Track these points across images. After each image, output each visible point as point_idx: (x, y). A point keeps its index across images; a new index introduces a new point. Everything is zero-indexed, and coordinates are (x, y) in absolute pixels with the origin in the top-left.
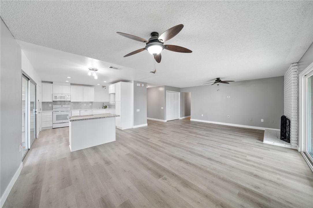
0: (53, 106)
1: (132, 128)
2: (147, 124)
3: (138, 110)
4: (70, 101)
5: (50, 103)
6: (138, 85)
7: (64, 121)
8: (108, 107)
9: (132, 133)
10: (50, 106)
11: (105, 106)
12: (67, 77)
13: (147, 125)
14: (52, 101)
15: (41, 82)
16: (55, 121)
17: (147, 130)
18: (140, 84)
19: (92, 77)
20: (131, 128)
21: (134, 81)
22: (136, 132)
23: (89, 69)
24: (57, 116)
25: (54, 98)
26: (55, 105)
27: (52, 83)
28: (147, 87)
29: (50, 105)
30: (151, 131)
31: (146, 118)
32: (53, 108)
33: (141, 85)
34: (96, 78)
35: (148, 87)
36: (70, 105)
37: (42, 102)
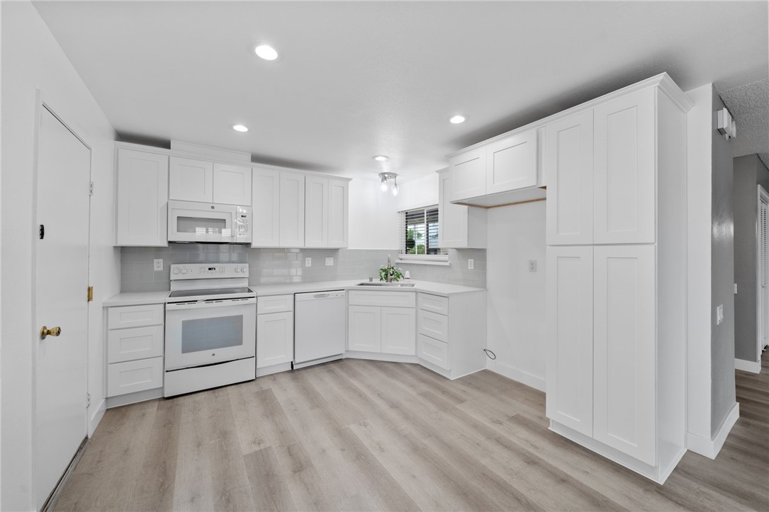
0: (173, 266)
4: (248, 245)
5: (158, 250)
7: (222, 353)
10: (156, 269)
14: (166, 244)
15: (112, 136)
16: (177, 357)
24: (186, 325)
25: (173, 224)
26: (181, 266)
27: (166, 144)
29: (158, 265)
32: (173, 277)
36: (247, 265)
37: (115, 247)
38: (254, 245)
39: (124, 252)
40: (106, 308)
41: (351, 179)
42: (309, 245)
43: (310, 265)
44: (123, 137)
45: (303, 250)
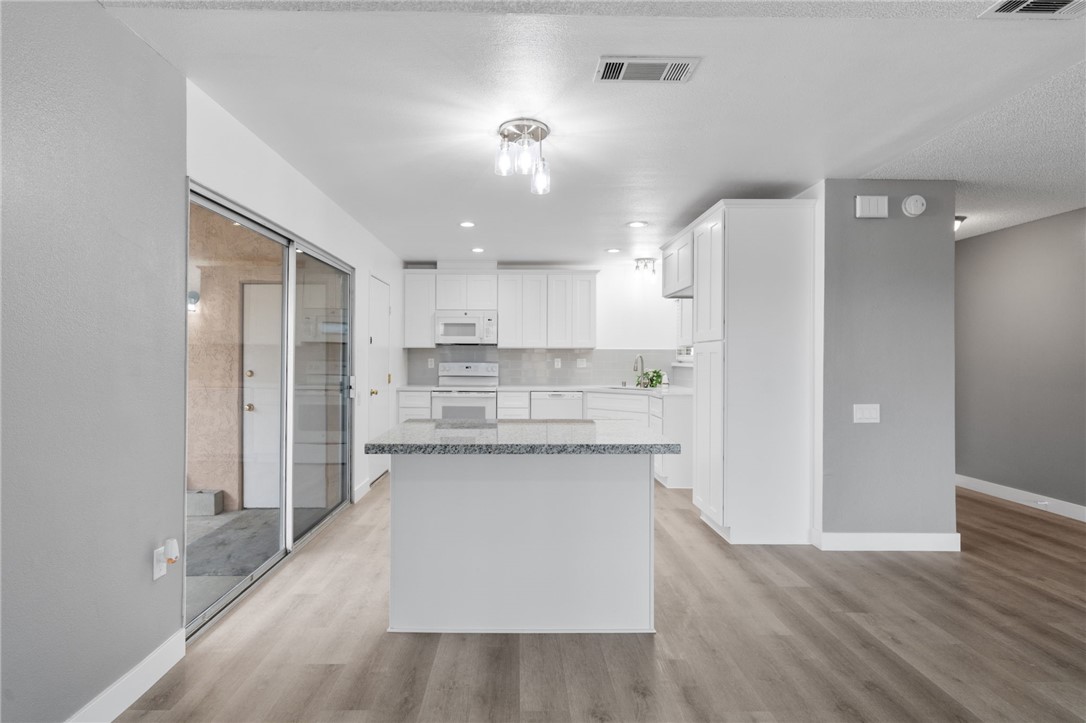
0: (441, 364)
1: (813, 550)
2: (958, 536)
3: (866, 413)
4: (495, 346)
5: (429, 352)
6: (873, 206)
8: (665, 379)
9: (804, 592)
10: (429, 367)
11: (650, 371)
12: (459, 225)
13: (957, 548)
14: (434, 346)
15: (402, 265)
17: (960, 605)
18: (884, 200)
19: (519, 185)
20: (802, 540)
21: (829, 182)
22: (836, 593)
23: (501, 137)
24: (445, 409)
25: (441, 329)
26: (445, 365)
27: (433, 264)
28: (957, 224)
29: (431, 364)
30: (1008, 622)
31: (943, 481)
32: (440, 374)
33: (895, 206)
34: (542, 184)
35: (971, 222)
36: (497, 365)
37: (404, 349)
38: (499, 346)
39: (410, 353)
40: (398, 392)
41: (597, 272)
42: (552, 345)
43: (560, 366)
44: (409, 264)
45: (550, 350)
